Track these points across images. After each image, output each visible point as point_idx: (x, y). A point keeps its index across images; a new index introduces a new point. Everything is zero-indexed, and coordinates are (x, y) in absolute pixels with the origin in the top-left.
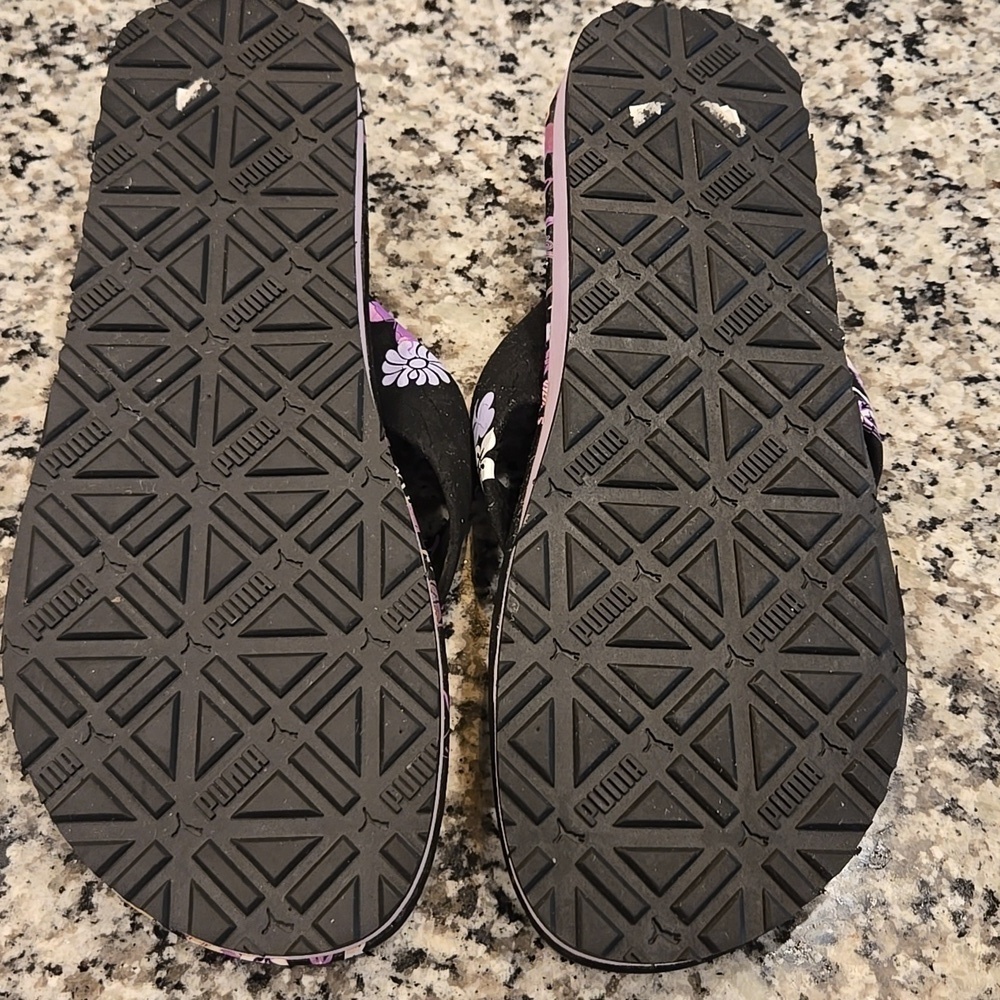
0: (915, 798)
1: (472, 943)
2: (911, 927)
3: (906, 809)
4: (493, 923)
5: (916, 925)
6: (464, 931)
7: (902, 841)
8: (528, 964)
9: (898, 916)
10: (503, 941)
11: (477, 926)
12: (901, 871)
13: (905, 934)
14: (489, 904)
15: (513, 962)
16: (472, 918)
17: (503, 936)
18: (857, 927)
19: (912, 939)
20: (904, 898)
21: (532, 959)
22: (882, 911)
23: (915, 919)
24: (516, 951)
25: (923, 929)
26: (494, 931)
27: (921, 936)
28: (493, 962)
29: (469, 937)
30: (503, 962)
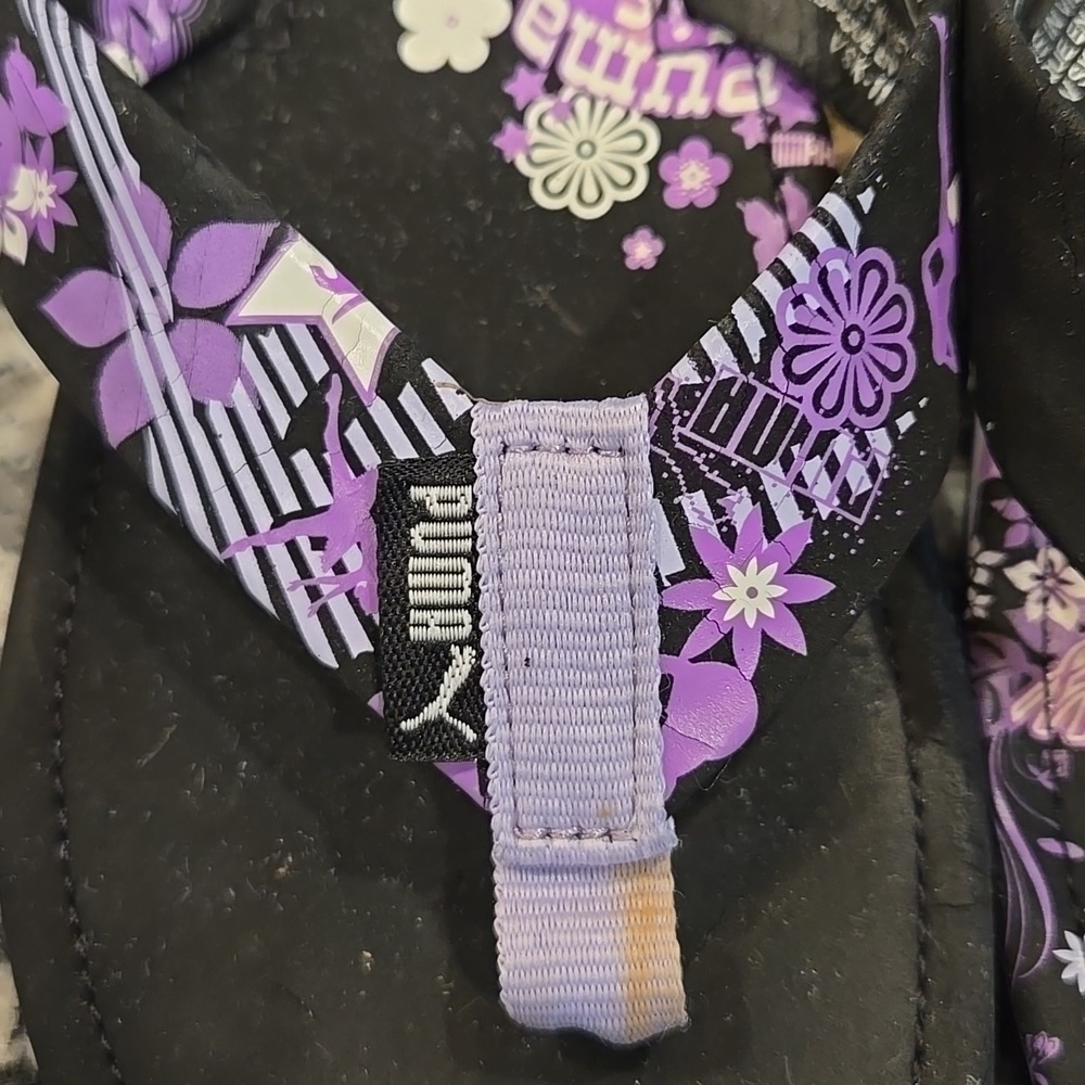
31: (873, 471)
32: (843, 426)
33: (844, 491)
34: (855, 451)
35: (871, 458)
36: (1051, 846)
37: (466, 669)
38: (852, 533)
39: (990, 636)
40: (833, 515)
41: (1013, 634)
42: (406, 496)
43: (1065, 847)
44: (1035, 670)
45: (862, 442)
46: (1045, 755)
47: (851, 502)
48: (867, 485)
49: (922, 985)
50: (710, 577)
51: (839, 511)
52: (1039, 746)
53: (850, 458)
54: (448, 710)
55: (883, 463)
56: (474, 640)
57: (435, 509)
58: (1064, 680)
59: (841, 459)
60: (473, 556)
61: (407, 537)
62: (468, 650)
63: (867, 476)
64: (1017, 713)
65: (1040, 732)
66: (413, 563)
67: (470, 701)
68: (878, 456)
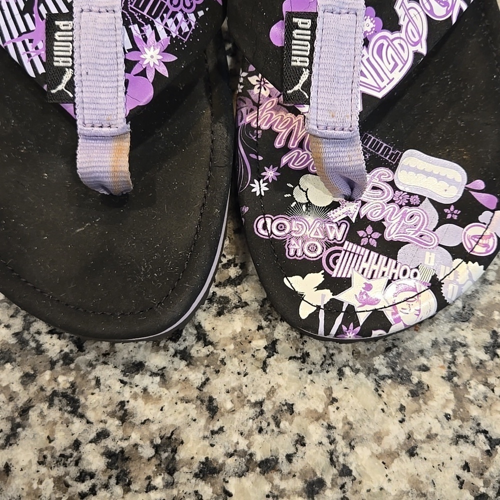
0: (495, 274)
1: (177, 359)
2: (481, 362)
3: (488, 281)
4: (192, 346)
5: (485, 361)
6: (172, 351)
7: (482, 303)
8: (215, 375)
9: (474, 355)
10: (198, 359)
11: (182, 348)
12: (480, 324)
13: (478, 367)
14: (191, 334)
15: (204, 373)
16: (178, 343)
17: (199, 355)
18: (444, 361)
19: (482, 371)
20: (480, 343)
21: (217, 372)
22: (463, 351)
23: (485, 357)
24: (207, 366)
25: (490, 364)
26: (193, 352)
27: (488, 368)
28: (190, 373)
29: (175, 355)
30: (197, 374)
31: (190, 26)
32: (180, 11)
33: (180, 30)
34: (184, 19)
35: (189, 22)
36: (254, 156)
37: (70, 76)
38: (183, 43)
39: (242, 97)
40: (176, 36)
41: (249, 97)
42: (54, 24)
43: (258, 157)
44: (255, 108)
45: (186, 16)
46: (255, 131)
47: (183, 34)
48: (187, 30)
49: (207, 188)
50: (140, 51)
51: (178, 36)
52: (253, 129)
53: (182, 20)
54: (65, 88)
55: (193, 24)
56: (72, 67)
57: (62, 28)
58: (263, 111)
59: (179, 20)
60: (72, 42)
61: (54, 35)
62: (71, 70)
63: (187, 27)
64: (248, 119)
65: (254, 125)
66: (56, 43)
67: (71, 85)
68: (191, 22)
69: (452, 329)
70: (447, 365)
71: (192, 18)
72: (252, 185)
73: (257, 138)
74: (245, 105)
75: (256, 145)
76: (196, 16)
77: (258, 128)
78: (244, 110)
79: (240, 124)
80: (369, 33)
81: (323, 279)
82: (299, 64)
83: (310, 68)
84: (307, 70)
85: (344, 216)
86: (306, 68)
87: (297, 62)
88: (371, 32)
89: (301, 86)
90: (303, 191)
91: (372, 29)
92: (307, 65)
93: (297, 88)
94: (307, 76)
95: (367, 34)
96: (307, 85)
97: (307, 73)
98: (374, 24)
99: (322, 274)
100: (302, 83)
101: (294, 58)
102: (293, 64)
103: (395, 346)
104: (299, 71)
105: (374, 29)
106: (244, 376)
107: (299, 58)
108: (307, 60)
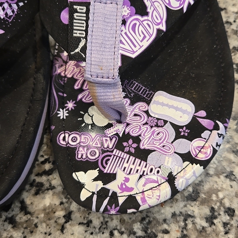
31: (13, 11)
32: (6, 2)
33: (6, 14)
34: (9, 7)
35: (12, 9)
36: (61, 94)
38: (8, 22)
39: (57, 58)
40: (4, 18)
41: (61, 57)
43: (63, 95)
44: (64, 64)
45: (10, 6)
46: (63, 79)
47: (8, 16)
48: (12, 14)
49: (28, 113)
51: (5, 17)
52: (62, 77)
53: (7, 8)
55: (15, 10)
58: (69, 66)
59: (6, 8)
63: (12, 13)
64: (59, 71)
65: (63, 74)
68: (14, 9)
69: (185, 206)
70: (180, 230)
71: (15, 7)
72: (58, 112)
73: (64, 83)
74: (58, 62)
75: (63, 87)
76: (18, 5)
77: (65, 76)
78: (57, 66)
79: (54, 74)
80: (126, 16)
81: (98, 174)
82: (78, 35)
83: (86, 38)
84: (84, 39)
85: (115, 133)
86: (83, 38)
87: (77, 34)
88: (127, 15)
89: (80, 49)
90: (90, 116)
91: (128, 14)
92: (84, 36)
93: (77, 51)
94: (84, 43)
95: (125, 17)
96: (84, 49)
97: (84, 41)
98: (129, 10)
99: (98, 171)
100: (81, 47)
101: (75, 31)
102: (74, 35)
103: (147, 216)
104: (79, 40)
105: (129, 14)
106: (49, 235)
107: (78, 31)
108: (84, 33)
